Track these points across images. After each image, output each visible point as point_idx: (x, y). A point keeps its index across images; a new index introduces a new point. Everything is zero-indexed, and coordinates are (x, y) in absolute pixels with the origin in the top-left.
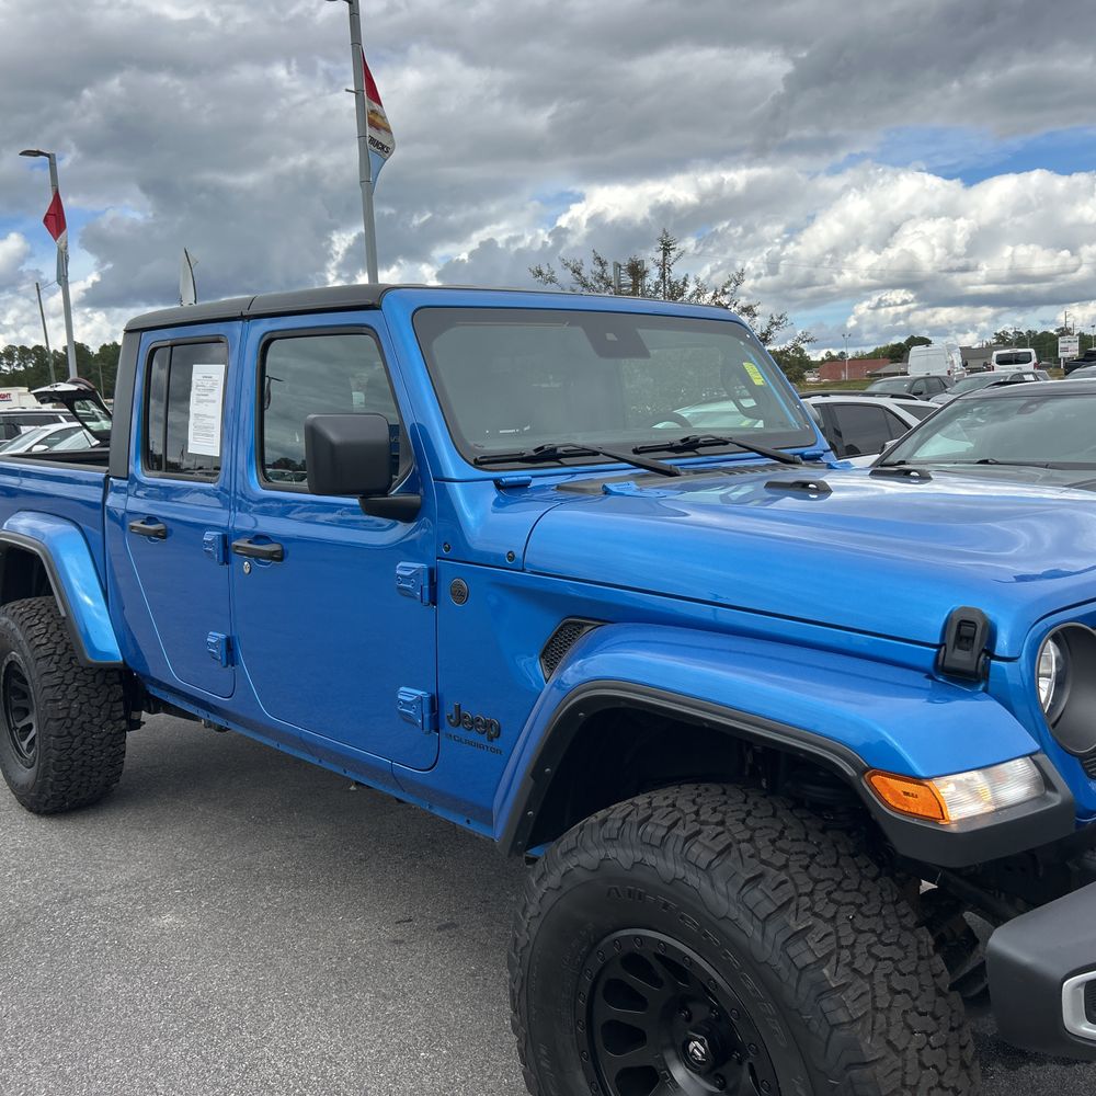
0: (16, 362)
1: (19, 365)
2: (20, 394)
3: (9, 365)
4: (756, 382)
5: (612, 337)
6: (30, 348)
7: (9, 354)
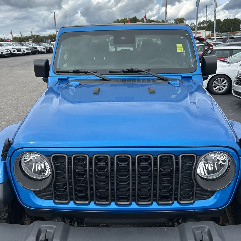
0: (204, 24)
2: (203, 32)
3: (203, 25)
4: (178, 51)
5: (123, 38)
6: (208, 21)
7: (203, 22)
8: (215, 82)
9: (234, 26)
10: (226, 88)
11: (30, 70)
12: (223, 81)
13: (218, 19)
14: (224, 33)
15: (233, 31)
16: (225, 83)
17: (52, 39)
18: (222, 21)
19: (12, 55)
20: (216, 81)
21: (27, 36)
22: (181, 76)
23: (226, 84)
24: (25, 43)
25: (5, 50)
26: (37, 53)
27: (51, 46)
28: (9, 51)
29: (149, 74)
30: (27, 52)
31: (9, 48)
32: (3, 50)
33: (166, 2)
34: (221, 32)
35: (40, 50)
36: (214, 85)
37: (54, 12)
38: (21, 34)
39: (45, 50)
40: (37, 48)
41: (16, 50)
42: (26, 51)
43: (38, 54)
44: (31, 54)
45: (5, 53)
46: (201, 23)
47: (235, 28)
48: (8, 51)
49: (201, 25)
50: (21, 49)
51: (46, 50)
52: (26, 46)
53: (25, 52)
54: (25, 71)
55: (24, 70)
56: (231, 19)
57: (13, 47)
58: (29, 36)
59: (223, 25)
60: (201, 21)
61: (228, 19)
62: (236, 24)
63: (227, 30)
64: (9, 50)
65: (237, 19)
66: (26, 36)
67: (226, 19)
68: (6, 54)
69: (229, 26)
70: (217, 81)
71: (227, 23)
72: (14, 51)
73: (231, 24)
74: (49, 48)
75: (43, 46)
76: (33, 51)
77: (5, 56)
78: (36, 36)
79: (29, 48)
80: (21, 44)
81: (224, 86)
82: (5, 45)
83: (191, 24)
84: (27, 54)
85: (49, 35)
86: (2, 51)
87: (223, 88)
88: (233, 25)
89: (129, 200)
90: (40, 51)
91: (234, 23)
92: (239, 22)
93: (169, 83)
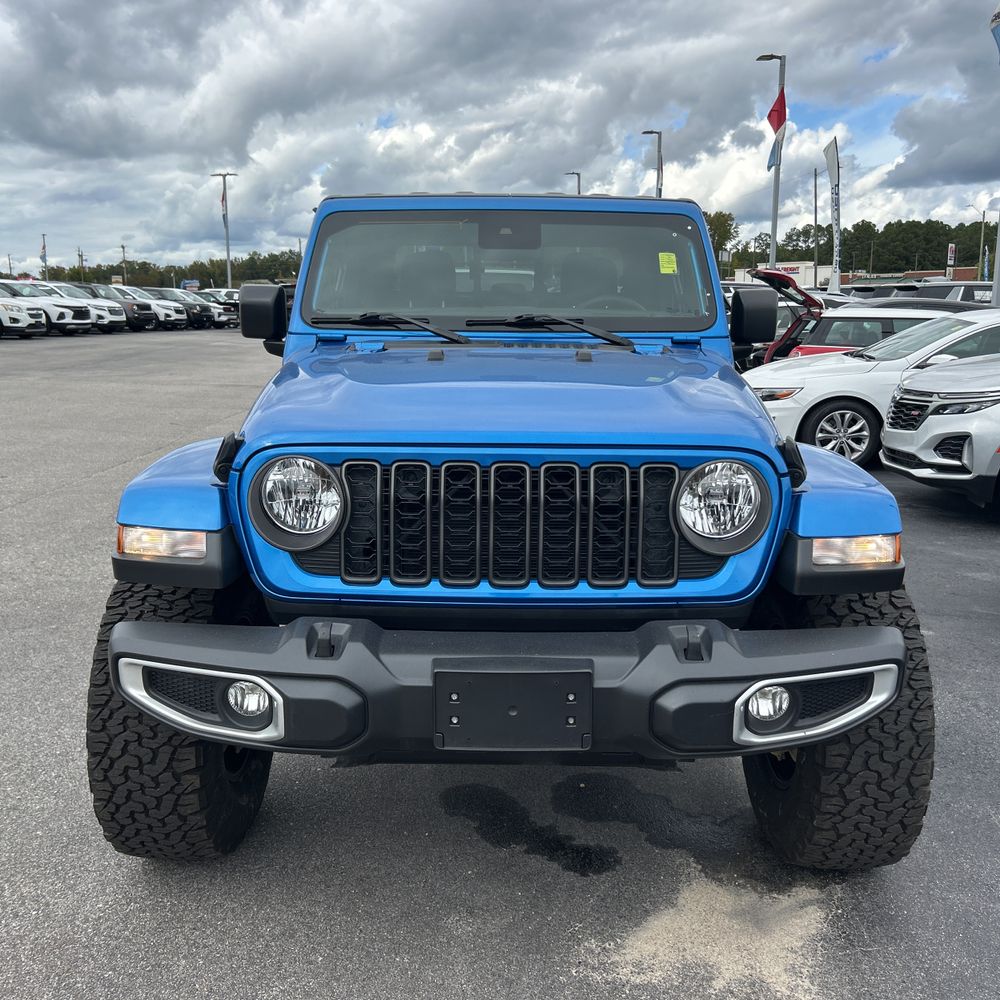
0: (811, 240)
1: (812, 242)
2: (807, 268)
3: (805, 242)
4: (663, 271)
5: (506, 231)
6: (824, 226)
7: (806, 232)
8: (823, 423)
9: (926, 250)
10: (863, 447)
11: (135, 383)
12: (853, 422)
13: (863, 221)
14: (890, 275)
15: (922, 270)
16: (861, 430)
17: (205, 279)
18: (880, 228)
19: (53, 329)
20: (828, 421)
21: (104, 264)
22: (672, 338)
23: (865, 433)
24: (103, 286)
25: (28, 309)
26: (151, 327)
27: (206, 303)
28: (41, 314)
29: (584, 331)
30: (111, 322)
31: (42, 302)
32: (19, 310)
33: (659, 151)
34: (875, 270)
35: (161, 314)
36: (820, 435)
37: (224, 176)
38: (80, 256)
39: (184, 316)
40: (152, 307)
41: (69, 313)
42: (108, 318)
43: (155, 330)
44: (127, 331)
45: (25, 321)
46: (799, 234)
47: (931, 258)
48: (40, 316)
49: (797, 240)
50: (89, 308)
51: (188, 315)
52: (107, 298)
53: (106, 321)
54: (114, 385)
55: (111, 381)
56: (915, 225)
57: (58, 302)
58: (112, 266)
59: (883, 245)
60: (800, 227)
61: (904, 222)
62: (935, 243)
63: (900, 262)
64: (45, 312)
65: (937, 222)
66: (99, 266)
67: (894, 221)
68: (30, 326)
69: (905, 248)
70: (831, 421)
71: (900, 237)
72: (62, 316)
73: (914, 241)
74: (198, 308)
75: (175, 301)
76: (136, 318)
77: (23, 335)
78: (138, 264)
79: (118, 305)
80: (90, 291)
81: (858, 441)
82: (26, 291)
83: (760, 236)
84: (111, 329)
85: (192, 263)
86: (15, 315)
87: (854, 445)
88: (924, 246)
89: (521, 576)
90: (162, 318)
91: (925, 239)
92: (946, 235)
93: (634, 352)
